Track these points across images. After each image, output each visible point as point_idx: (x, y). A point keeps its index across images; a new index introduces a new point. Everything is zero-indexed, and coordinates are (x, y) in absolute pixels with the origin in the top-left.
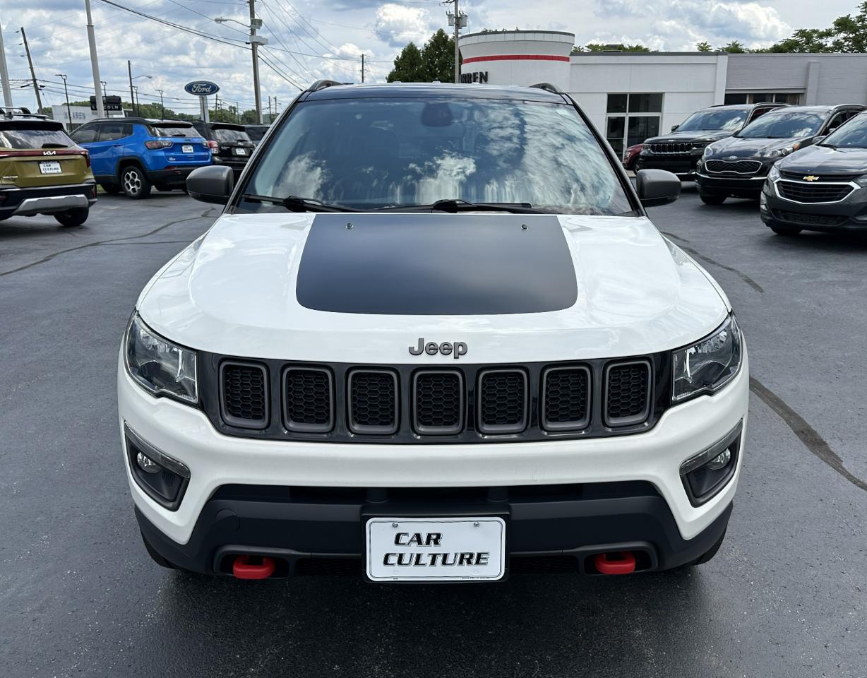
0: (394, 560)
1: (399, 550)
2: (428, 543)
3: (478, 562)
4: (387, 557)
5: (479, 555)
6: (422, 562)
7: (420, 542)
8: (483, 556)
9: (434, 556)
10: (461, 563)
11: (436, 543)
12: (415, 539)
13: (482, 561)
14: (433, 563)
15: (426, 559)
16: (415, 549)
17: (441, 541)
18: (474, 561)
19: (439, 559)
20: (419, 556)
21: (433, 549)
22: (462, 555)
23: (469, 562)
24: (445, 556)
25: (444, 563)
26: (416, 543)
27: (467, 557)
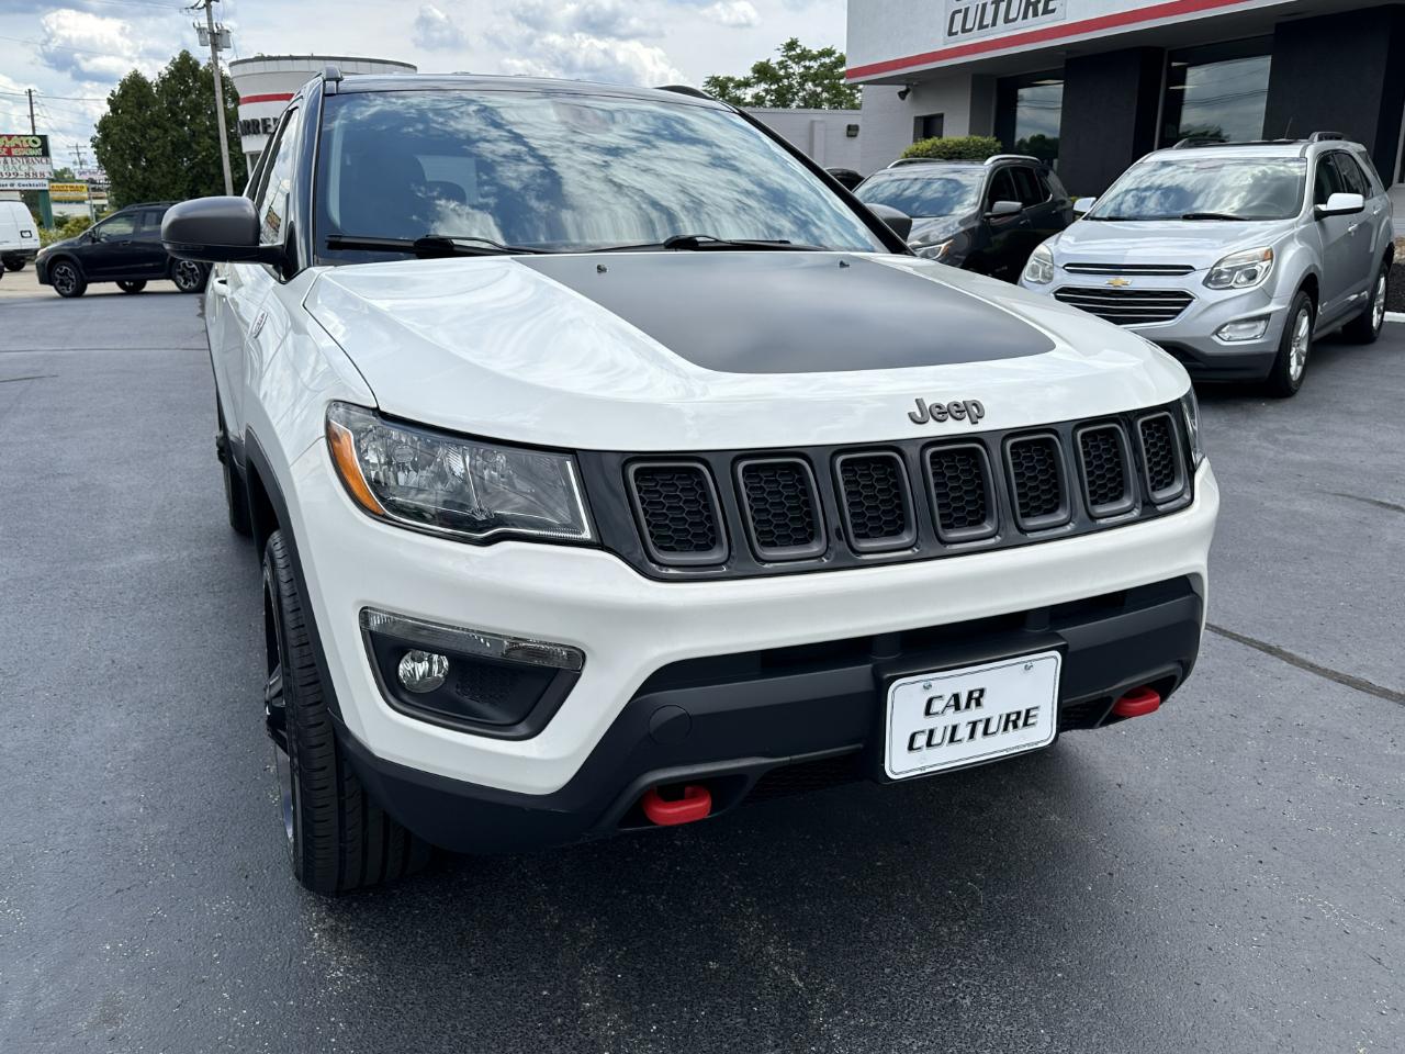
0: (921, 741)
1: (929, 723)
2: (968, 706)
3: (1025, 724)
4: (913, 737)
5: (1028, 711)
6: (957, 736)
7: (957, 707)
8: (1032, 713)
9: (974, 724)
10: (1005, 729)
11: (978, 704)
12: (952, 703)
13: (1031, 721)
14: (972, 736)
15: (963, 732)
16: (952, 718)
17: (984, 700)
18: (1021, 723)
19: (980, 727)
20: (954, 728)
21: (975, 714)
22: (1008, 716)
23: (1015, 726)
24: (988, 722)
25: (985, 732)
26: (953, 709)
27: (1013, 717)
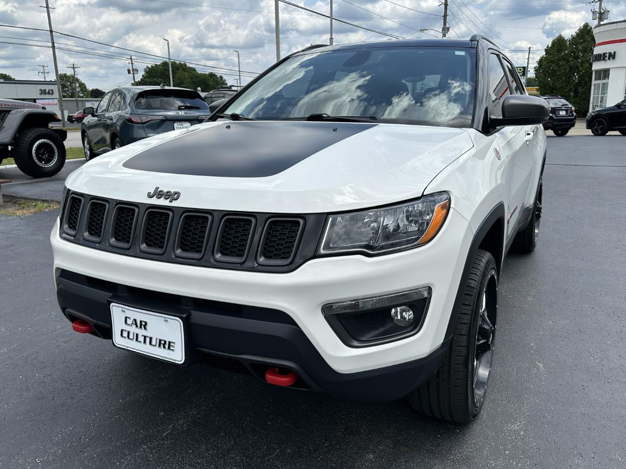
0: (125, 334)
1: (127, 328)
2: (141, 327)
3: (169, 348)
4: (122, 331)
5: (170, 343)
6: (139, 340)
7: (137, 326)
8: (172, 344)
9: (145, 337)
10: (160, 346)
11: (145, 328)
12: (134, 322)
13: (172, 348)
14: (145, 342)
15: (141, 339)
16: (135, 329)
17: (148, 327)
18: (167, 346)
19: (148, 340)
20: (137, 335)
21: (144, 332)
22: (160, 340)
23: (164, 347)
24: (151, 339)
25: (150, 343)
26: (135, 326)
27: (163, 342)
